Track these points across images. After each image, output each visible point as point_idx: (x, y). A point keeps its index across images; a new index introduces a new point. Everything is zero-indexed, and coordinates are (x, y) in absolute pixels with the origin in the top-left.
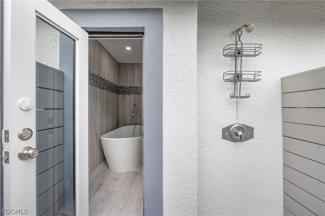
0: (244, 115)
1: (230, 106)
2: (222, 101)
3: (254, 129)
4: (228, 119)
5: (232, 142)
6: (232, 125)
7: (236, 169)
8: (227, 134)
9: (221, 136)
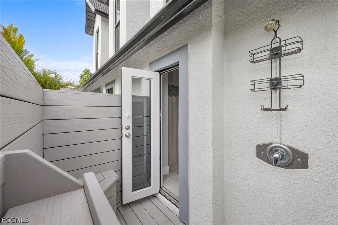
0: (289, 134)
1: (268, 120)
2: (257, 113)
3: (309, 155)
4: (264, 135)
5: (270, 165)
6: (271, 144)
7: (276, 200)
8: (263, 152)
9: (255, 154)
